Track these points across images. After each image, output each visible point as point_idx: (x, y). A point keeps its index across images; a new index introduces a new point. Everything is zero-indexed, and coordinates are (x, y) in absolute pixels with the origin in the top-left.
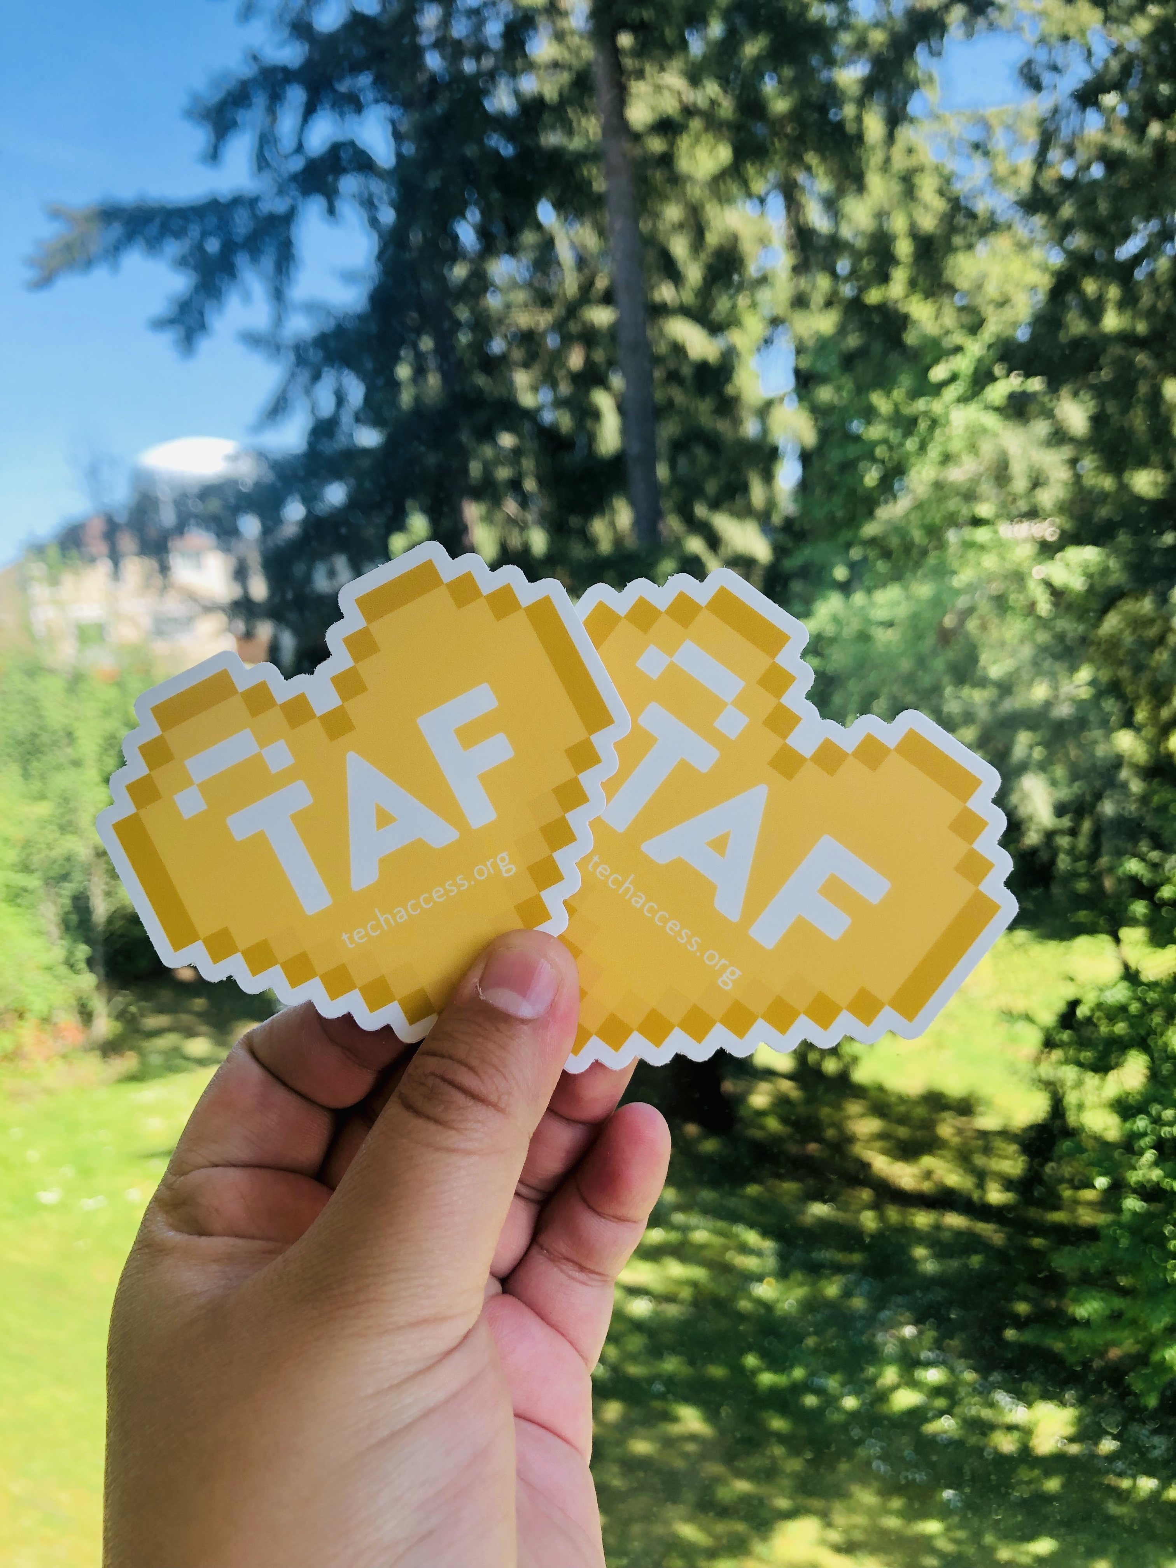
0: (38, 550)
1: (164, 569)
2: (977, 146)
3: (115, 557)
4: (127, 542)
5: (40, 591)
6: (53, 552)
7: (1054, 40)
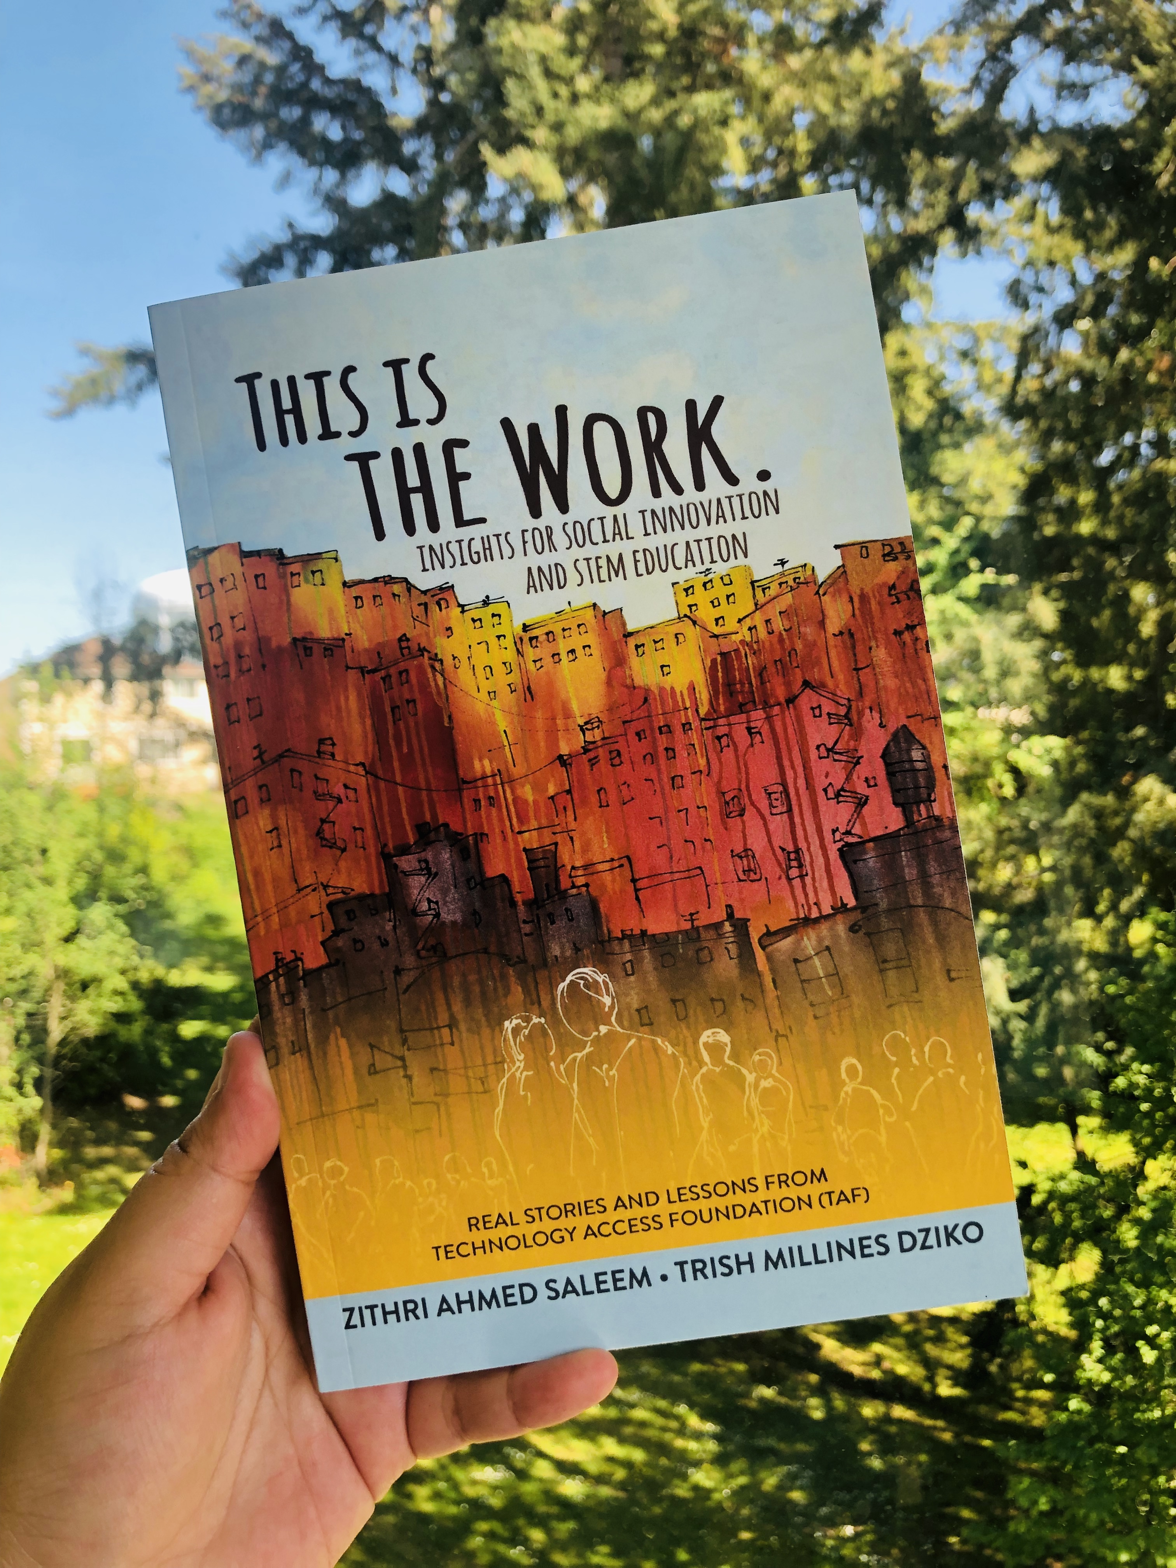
0: (33, 670)
1: (155, 696)
2: (965, 354)
3: (108, 681)
4: (121, 667)
5: (31, 708)
6: (47, 671)
7: (1041, 264)
